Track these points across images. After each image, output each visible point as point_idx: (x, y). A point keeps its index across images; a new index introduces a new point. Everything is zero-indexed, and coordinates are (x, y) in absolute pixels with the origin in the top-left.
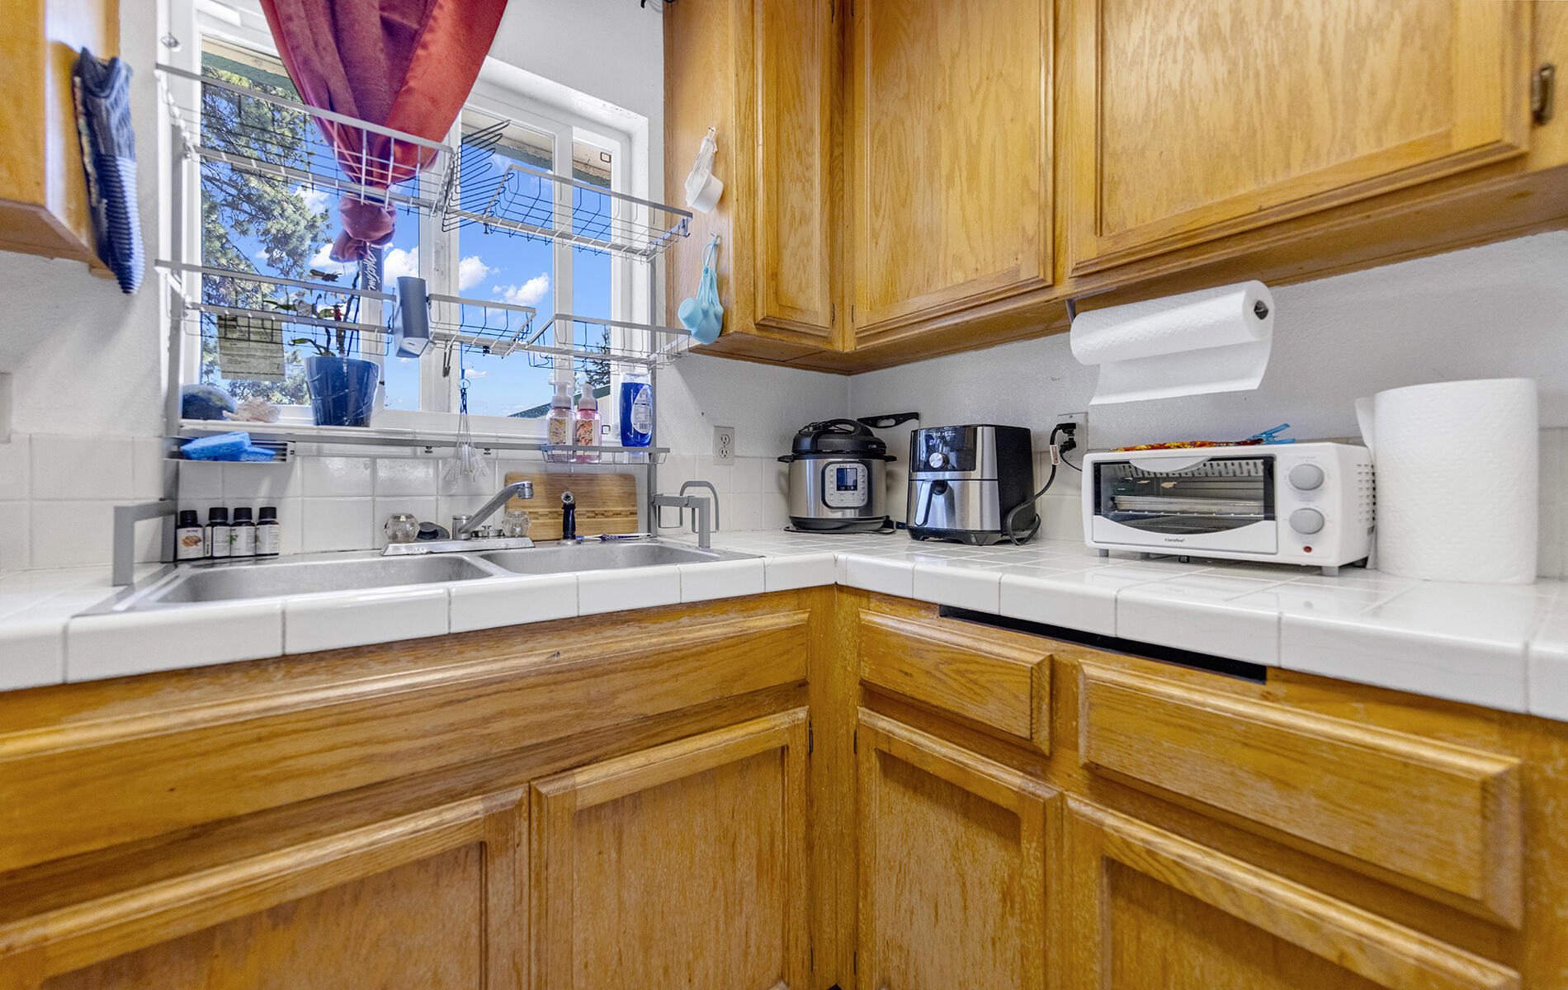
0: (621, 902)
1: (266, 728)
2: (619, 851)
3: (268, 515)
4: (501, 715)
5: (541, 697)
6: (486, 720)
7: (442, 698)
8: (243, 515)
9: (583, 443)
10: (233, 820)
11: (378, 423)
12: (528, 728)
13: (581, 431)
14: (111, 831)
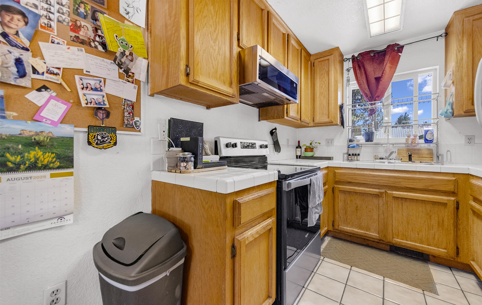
0: (402, 214)
1: (355, 174)
2: (402, 206)
3: (359, 155)
4: (381, 180)
5: (387, 179)
6: (379, 180)
7: (373, 176)
8: (356, 154)
9: (413, 143)
10: (352, 182)
11: (375, 141)
12: (385, 183)
13: (413, 140)
14: (343, 180)
